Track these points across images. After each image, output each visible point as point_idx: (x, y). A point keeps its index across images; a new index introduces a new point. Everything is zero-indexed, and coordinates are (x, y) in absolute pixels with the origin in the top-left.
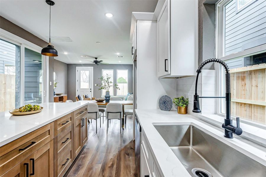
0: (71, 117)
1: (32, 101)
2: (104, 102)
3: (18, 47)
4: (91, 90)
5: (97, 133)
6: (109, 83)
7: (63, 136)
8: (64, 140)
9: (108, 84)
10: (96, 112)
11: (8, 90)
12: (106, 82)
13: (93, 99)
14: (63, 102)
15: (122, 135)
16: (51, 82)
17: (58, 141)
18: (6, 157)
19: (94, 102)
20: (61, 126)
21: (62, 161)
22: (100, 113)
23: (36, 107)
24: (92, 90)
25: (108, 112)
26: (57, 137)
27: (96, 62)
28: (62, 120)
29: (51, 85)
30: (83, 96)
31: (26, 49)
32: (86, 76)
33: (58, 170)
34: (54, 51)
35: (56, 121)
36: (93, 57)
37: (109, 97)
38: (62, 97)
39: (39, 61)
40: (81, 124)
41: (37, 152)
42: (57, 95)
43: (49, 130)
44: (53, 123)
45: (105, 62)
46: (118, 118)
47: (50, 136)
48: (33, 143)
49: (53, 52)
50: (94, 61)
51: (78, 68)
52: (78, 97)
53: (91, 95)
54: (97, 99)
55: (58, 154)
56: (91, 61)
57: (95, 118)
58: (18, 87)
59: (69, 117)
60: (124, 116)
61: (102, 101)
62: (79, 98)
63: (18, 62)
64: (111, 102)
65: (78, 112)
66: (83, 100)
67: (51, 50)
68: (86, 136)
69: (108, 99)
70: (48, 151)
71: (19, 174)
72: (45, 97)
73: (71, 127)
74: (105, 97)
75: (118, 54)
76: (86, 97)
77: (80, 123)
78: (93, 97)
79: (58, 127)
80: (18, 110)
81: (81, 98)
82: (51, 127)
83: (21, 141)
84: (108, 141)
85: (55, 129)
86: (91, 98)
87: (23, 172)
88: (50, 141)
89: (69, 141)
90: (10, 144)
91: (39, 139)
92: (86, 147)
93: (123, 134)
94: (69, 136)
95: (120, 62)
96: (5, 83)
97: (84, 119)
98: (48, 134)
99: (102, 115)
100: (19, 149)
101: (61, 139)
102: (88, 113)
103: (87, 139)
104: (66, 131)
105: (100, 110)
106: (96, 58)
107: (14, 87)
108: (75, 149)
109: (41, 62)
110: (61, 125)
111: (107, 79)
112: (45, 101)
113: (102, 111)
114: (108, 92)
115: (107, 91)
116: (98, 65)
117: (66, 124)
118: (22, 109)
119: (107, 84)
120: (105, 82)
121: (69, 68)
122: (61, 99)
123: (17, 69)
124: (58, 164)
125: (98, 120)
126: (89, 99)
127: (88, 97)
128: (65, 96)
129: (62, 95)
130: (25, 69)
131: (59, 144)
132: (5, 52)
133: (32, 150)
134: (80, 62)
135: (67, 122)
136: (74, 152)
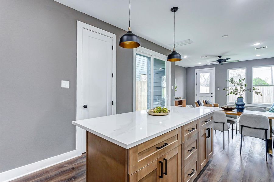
0: (196, 125)
1: (157, 103)
2: (234, 112)
3: (149, 58)
4: (212, 95)
5: (224, 149)
6: (243, 87)
7: (189, 144)
8: (190, 149)
9: (241, 88)
10: (224, 123)
11: (143, 93)
12: (238, 84)
13: (215, 106)
14: (182, 106)
15: (269, 165)
16: (172, 87)
17: (185, 147)
18: (148, 151)
19: (218, 109)
20: (187, 133)
21: (188, 170)
22: (229, 124)
23: (165, 110)
24: (214, 95)
25: (242, 126)
26: (184, 144)
27: (220, 61)
28: (189, 127)
29: (172, 89)
30: (203, 101)
31: (155, 59)
32: (205, 79)
33: (185, 179)
34: (178, 55)
35: (183, 127)
36: (216, 56)
37: (243, 105)
38: (182, 101)
39: (162, 68)
40: (207, 135)
41: (169, 153)
42: (177, 99)
43: (178, 135)
44: (181, 129)
45: (233, 59)
46: (262, 138)
47: (179, 141)
48: (166, 144)
49: (177, 57)
50: (217, 60)
51: (196, 71)
52: (198, 102)
53: (212, 101)
54: (223, 106)
55: (185, 162)
56: (214, 61)
57: (222, 130)
58: (149, 91)
59: (195, 124)
60: (271, 136)
61: (231, 110)
62: (199, 104)
63: (149, 71)
64: (245, 112)
65: (204, 120)
66: (204, 106)
67: (175, 56)
68: (212, 150)
69: (240, 108)
70: (176, 155)
71: (156, 169)
72: (168, 100)
73: (196, 136)
74: (237, 105)
75: (257, 44)
76: (206, 103)
77: (205, 133)
78: (214, 103)
79: (185, 133)
80: (152, 111)
81: (201, 103)
82: (179, 132)
83: (158, 140)
84: (245, 166)
85: (183, 135)
86: (213, 105)
87: (159, 169)
88: (178, 146)
89: (195, 150)
90: (151, 141)
91: (170, 141)
92: (212, 163)
93: (271, 163)
94: (194, 145)
95: (259, 56)
96: (141, 88)
97: (209, 129)
98: (177, 138)
99: (231, 128)
100: (156, 146)
101: (188, 147)
102: (214, 122)
103: (213, 154)
104: (191, 138)
105: (229, 121)
106: (220, 57)
107: (146, 91)
108: (200, 161)
109: (165, 68)
110: (187, 131)
111: (240, 82)
112: (167, 105)
113: (232, 122)
114: (240, 99)
115: (239, 96)
116: (222, 64)
117: (192, 132)
118: (155, 110)
119: (239, 88)
120: (236, 85)
121: (188, 71)
122: (180, 103)
123: (148, 77)
124: (185, 172)
125: (226, 133)
126: (211, 106)
127: (209, 103)
128: (184, 100)
129: (181, 99)
130: (154, 77)
131: (186, 151)
132: (141, 65)
133: (165, 151)
134: (200, 64)
135: (193, 129)
136: (199, 165)
